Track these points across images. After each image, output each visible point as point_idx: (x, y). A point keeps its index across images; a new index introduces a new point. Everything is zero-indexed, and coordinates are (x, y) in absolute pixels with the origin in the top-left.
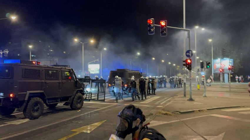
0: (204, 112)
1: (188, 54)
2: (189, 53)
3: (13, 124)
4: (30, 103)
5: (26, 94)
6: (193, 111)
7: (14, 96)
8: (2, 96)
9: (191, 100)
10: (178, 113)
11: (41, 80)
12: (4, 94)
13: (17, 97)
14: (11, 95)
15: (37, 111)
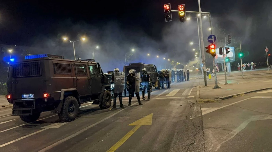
0: (241, 96)
1: (210, 39)
2: (212, 38)
3: (52, 127)
4: (66, 103)
5: (61, 92)
6: (232, 97)
7: (49, 96)
8: (32, 98)
9: (217, 87)
10: (219, 99)
11: (72, 76)
12: (34, 96)
13: (52, 96)
14: (45, 95)
15: (72, 111)
